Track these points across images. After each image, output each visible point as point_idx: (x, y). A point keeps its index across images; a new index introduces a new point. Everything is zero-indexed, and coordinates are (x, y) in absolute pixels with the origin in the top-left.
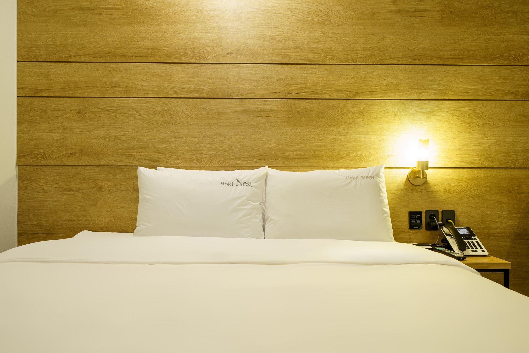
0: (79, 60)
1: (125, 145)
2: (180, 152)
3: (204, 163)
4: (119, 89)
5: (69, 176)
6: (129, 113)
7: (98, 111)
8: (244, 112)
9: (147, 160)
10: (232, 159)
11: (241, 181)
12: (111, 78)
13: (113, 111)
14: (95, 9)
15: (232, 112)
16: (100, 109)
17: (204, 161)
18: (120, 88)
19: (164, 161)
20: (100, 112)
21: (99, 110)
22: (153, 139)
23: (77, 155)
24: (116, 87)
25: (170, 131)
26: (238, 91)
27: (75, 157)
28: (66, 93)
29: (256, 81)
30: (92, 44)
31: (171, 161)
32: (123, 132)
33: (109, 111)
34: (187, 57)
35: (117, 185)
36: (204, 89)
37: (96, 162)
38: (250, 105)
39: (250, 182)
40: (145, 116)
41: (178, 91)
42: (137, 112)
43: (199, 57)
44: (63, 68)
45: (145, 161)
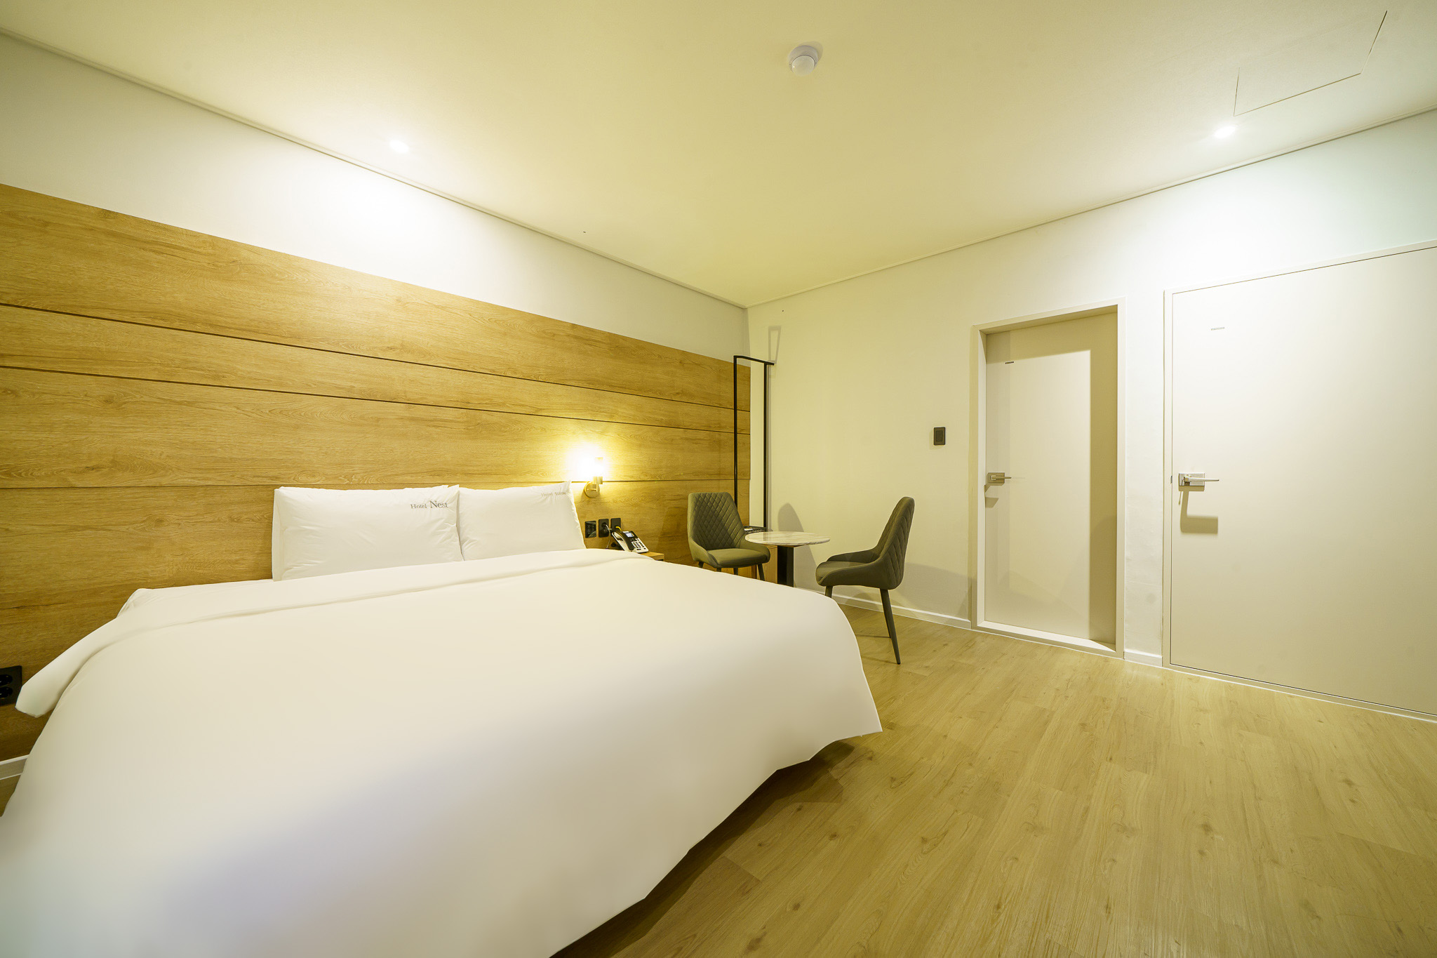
0: (106, 315)
1: (215, 455)
2: (316, 466)
3: (356, 480)
4: (202, 372)
5: (79, 504)
6: (223, 408)
7: (155, 402)
8: (412, 419)
9: (258, 477)
10: (396, 475)
11: (435, 503)
12: (185, 353)
13: (189, 404)
14: (148, 242)
15: (397, 419)
16: (159, 398)
17: (355, 478)
18: (202, 370)
19: (289, 478)
20: (159, 403)
21: (158, 401)
22: (270, 448)
23: (104, 471)
24: (194, 368)
25: (299, 438)
26: (403, 394)
27: (98, 473)
28: (76, 366)
29: (429, 385)
30: (140, 295)
31: (303, 479)
32: (210, 436)
33: (180, 403)
34: (328, 344)
35: (197, 515)
36: (354, 387)
37: (153, 481)
38: (420, 412)
39: (444, 502)
40: (254, 415)
41: (313, 386)
42: (238, 408)
43: (347, 346)
44: (64, 323)
45: (255, 479)
